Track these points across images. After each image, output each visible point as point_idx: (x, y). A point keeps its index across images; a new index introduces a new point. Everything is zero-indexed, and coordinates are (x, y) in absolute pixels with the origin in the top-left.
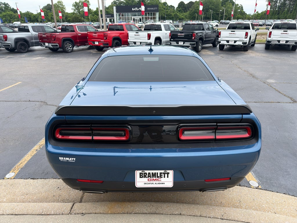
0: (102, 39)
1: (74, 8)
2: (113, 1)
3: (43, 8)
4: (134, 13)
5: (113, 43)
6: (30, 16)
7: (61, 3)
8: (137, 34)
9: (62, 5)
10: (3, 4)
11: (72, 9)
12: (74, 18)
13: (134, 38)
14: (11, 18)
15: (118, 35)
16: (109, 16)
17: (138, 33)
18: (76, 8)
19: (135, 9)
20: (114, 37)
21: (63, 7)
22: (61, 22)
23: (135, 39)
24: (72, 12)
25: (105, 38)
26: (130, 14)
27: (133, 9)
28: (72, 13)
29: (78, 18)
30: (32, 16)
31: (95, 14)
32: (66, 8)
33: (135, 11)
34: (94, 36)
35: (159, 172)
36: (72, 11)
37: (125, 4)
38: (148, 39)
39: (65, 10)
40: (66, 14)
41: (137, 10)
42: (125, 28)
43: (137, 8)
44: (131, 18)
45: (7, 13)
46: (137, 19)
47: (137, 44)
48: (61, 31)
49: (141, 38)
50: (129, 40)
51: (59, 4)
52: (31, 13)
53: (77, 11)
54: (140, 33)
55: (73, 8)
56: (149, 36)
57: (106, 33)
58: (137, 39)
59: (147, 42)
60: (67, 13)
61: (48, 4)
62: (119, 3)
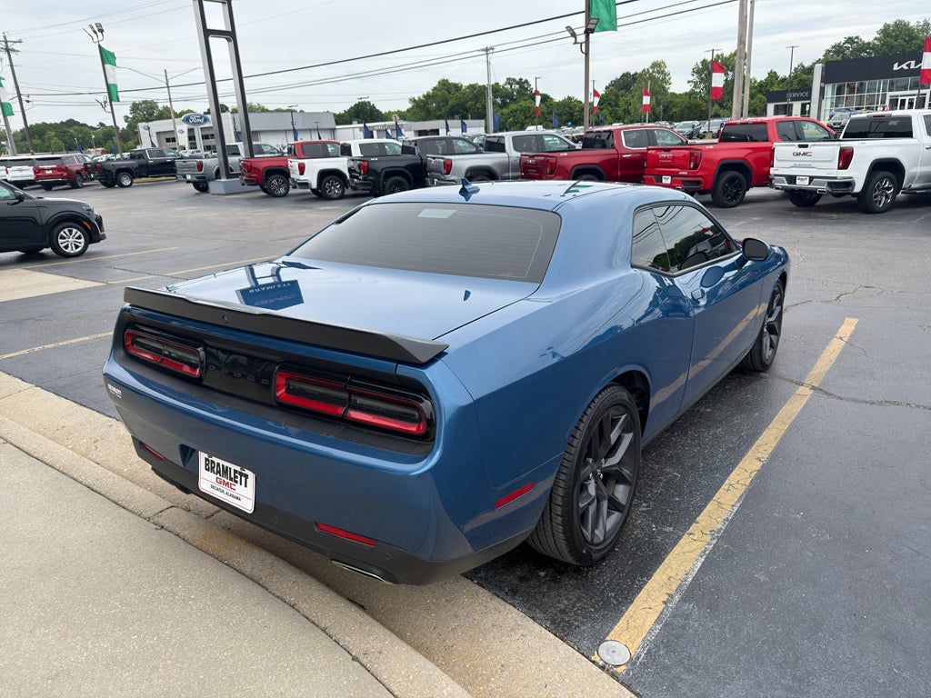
0: (683, 168)
1: (695, 78)
2: (834, 47)
3: (610, 86)
4: (900, 81)
5: (718, 180)
6: (571, 109)
7: (660, 66)
8: (803, 150)
9: (663, 72)
10: (518, 83)
11: (689, 82)
12: (688, 107)
13: (792, 164)
14: (526, 118)
15: (741, 154)
16: (802, 94)
17: (806, 146)
18: (702, 79)
19: (904, 66)
20: (725, 162)
21: (663, 80)
22: (645, 121)
23: (795, 166)
24: (688, 90)
25: (692, 166)
26: (880, 84)
27: (896, 67)
28: (686, 94)
29: (697, 106)
30: (577, 109)
31: (760, 91)
32: (671, 81)
33: (902, 73)
34: (663, 158)
35: (234, 467)
36: (688, 88)
37: (876, 52)
38: (839, 169)
39: (667, 87)
40: (669, 96)
41: (912, 67)
42: (772, 132)
43: (913, 63)
44: (884, 96)
45: (521, 106)
46: (907, 99)
47: (798, 182)
48: (583, 147)
49: (813, 164)
50: (772, 171)
51: (653, 72)
52: (575, 101)
53: (702, 86)
54: (814, 148)
55: (691, 78)
56: (845, 158)
57: (698, 150)
58: (800, 166)
59: (836, 178)
60: (674, 94)
61: (625, 72)
62: (851, 52)
